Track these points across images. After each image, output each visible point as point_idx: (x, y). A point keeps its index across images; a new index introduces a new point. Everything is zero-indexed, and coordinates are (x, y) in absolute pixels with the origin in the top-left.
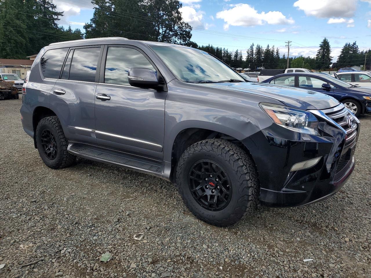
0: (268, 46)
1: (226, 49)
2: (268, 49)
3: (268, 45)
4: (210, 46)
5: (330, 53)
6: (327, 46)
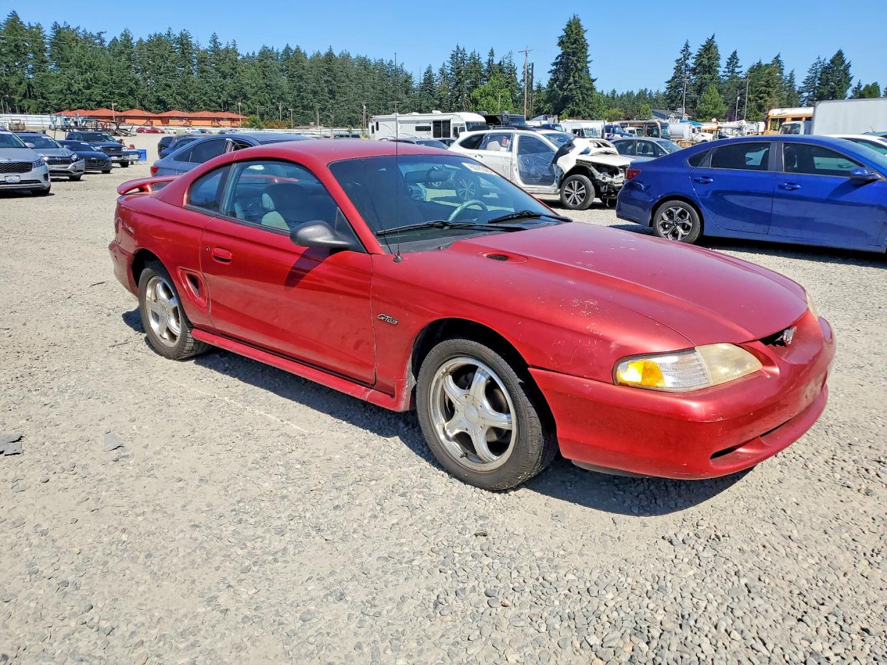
0: (492, 54)
2: (492, 61)
3: (492, 49)
5: (588, 65)
6: (575, 41)
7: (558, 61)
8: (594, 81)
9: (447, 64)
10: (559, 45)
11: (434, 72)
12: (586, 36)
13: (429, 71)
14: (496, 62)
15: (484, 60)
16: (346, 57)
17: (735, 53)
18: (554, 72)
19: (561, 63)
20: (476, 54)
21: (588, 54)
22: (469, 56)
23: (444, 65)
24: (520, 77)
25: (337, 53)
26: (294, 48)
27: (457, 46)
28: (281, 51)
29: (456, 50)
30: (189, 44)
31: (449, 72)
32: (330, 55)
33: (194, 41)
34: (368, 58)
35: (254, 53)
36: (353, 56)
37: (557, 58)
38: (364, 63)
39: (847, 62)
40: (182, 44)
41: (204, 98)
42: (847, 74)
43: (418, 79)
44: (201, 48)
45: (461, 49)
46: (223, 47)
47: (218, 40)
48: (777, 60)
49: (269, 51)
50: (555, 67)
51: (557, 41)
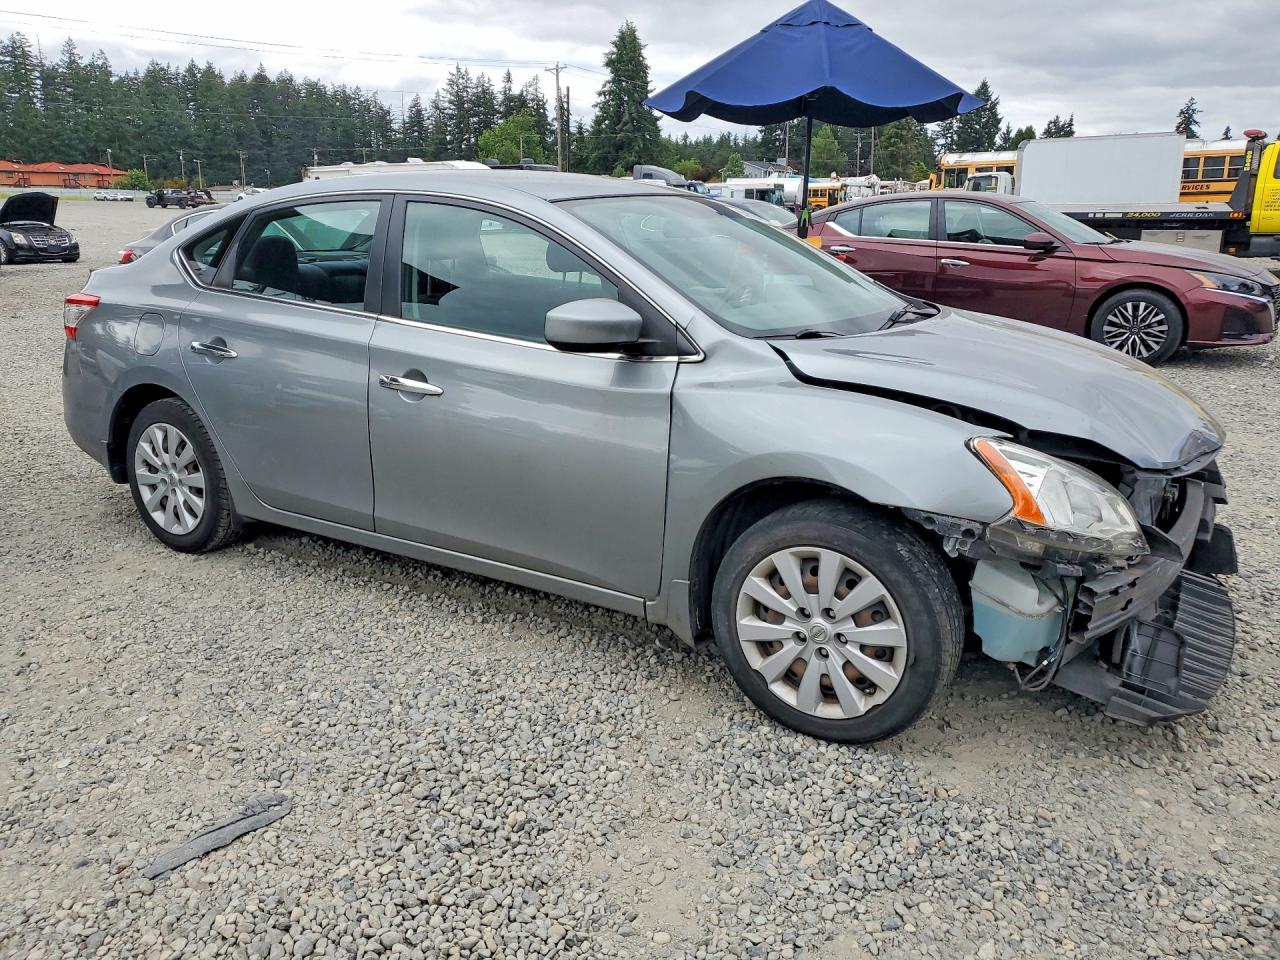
0: (508, 79)
2: (510, 90)
3: (509, 74)
11: (423, 106)
12: (644, 52)
13: (416, 104)
14: (516, 91)
15: (498, 88)
16: (286, 83)
19: (611, 92)
20: (486, 79)
21: (649, 79)
22: (475, 81)
23: (438, 94)
24: (552, 114)
25: (272, 75)
26: (202, 66)
27: (457, 68)
28: (182, 71)
29: (455, 72)
30: (25, 55)
31: (447, 105)
32: (261, 78)
33: (34, 51)
34: (321, 83)
35: (137, 73)
36: (299, 81)
37: (604, 86)
38: (315, 91)
39: (993, 98)
40: (15, 57)
41: (55, 142)
42: (995, 115)
43: (399, 116)
44: (47, 63)
45: (463, 71)
46: (84, 62)
47: (75, 51)
49: (163, 69)
50: (602, 98)
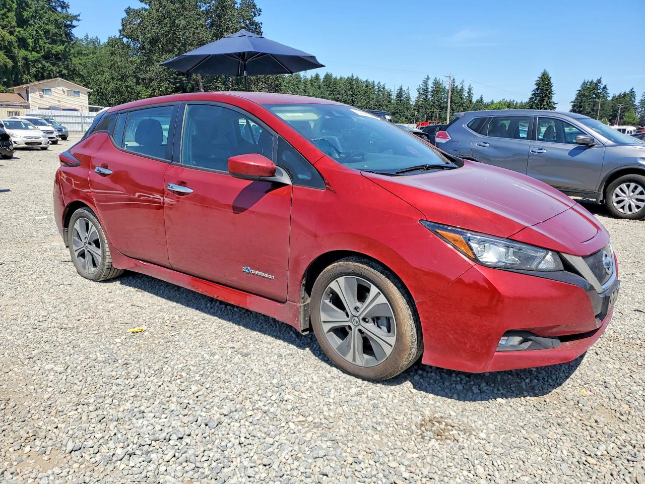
1: (382, 84)
4: (355, 77)
5: (553, 96)
6: (548, 84)
7: (533, 93)
8: (555, 104)
9: (421, 86)
10: (536, 84)
17: (606, 86)
18: (532, 98)
48: (632, 91)
51: (535, 83)
